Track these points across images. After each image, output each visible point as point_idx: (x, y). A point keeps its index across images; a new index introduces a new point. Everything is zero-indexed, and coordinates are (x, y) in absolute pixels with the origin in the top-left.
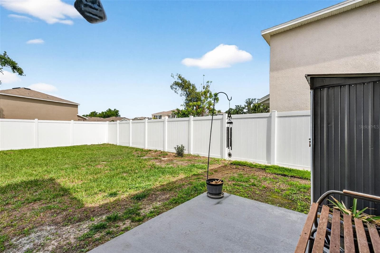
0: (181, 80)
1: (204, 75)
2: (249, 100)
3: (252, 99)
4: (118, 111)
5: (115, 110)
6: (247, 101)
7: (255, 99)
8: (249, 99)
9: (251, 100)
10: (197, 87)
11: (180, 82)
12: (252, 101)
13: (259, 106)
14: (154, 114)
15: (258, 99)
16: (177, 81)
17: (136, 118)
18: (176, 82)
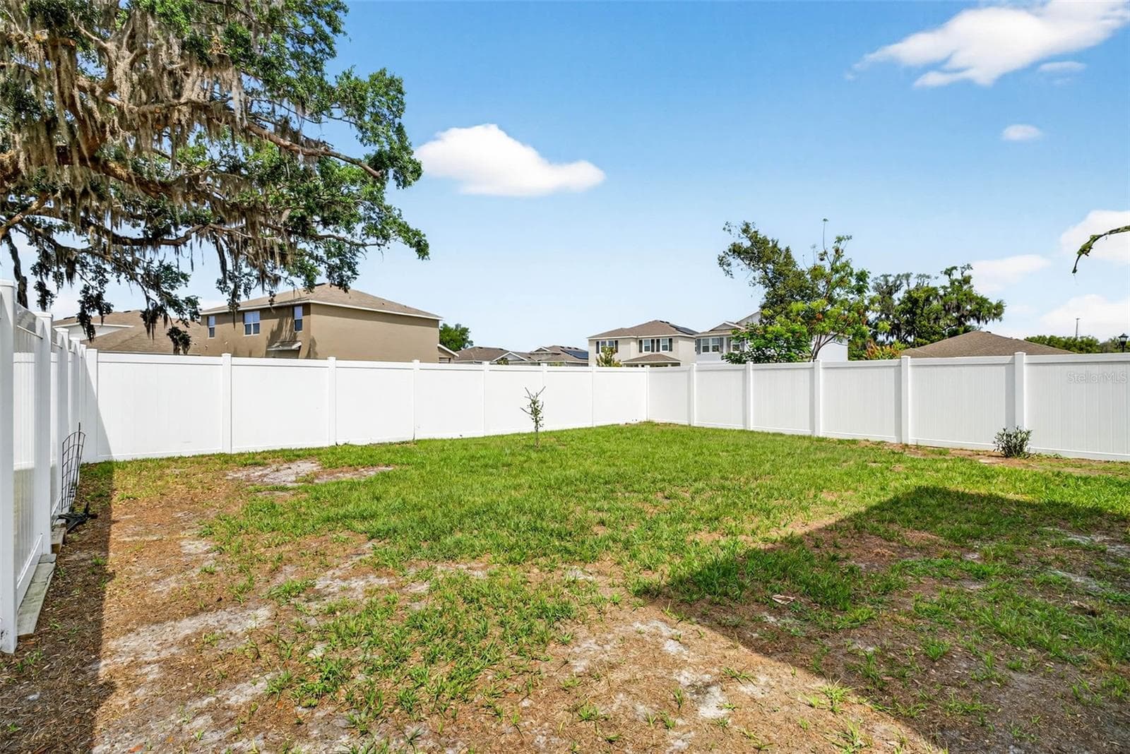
0: (750, 239)
1: (825, 220)
2: (887, 282)
3: (899, 276)
4: (465, 331)
5: (457, 326)
6: (878, 285)
7: (908, 276)
8: (885, 276)
9: (891, 279)
10: (796, 255)
11: (747, 243)
12: (896, 281)
13: (927, 299)
14: (596, 336)
15: (920, 275)
16: (738, 241)
17: (540, 350)
18: (734, 245)
